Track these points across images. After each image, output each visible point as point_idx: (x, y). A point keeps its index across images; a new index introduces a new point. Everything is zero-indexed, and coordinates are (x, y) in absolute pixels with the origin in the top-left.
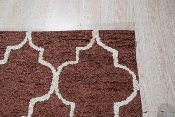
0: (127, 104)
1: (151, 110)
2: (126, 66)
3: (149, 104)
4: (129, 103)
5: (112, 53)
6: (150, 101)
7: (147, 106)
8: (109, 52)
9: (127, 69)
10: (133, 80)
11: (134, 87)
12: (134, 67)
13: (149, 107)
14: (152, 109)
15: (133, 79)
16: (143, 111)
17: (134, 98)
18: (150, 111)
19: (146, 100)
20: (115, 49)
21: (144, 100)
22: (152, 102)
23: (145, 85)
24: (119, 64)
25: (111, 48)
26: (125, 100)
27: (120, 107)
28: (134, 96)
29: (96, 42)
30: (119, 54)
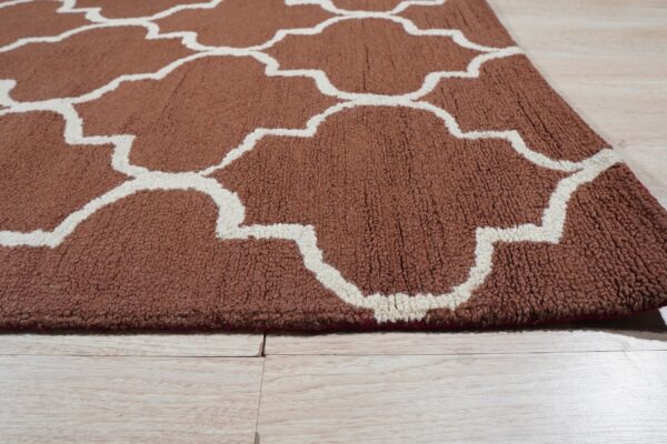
0: (307, 267)
1: (272, 381)
2: (494, 273)
3: (301, 370)
4: (311, 275)
5: (538, 224)
6: (318, 380)
7: (293, 359)
10: (425, 293)
11: (391, 297)
13: (287, 371)
14: (275, 384)
15: (430, 295)
16: (270, 340)
17: (333, 293)
18: (271, 374)
19: (326, 359)
21: (326, 351)
22: (314, 392)
23: (406, 360)
26: (327, 260)
27: (293, 242)
28: (342, 295)
30: (546, 245)
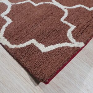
2: (23, 48)
5: (45, 47)
8: (49, 45)
9: (21, 46)
12: (14, 54)
20: (47, 52)
24: (32, 44)
25: (53, 49)
29: (70, 42)
30: (40, 51)
